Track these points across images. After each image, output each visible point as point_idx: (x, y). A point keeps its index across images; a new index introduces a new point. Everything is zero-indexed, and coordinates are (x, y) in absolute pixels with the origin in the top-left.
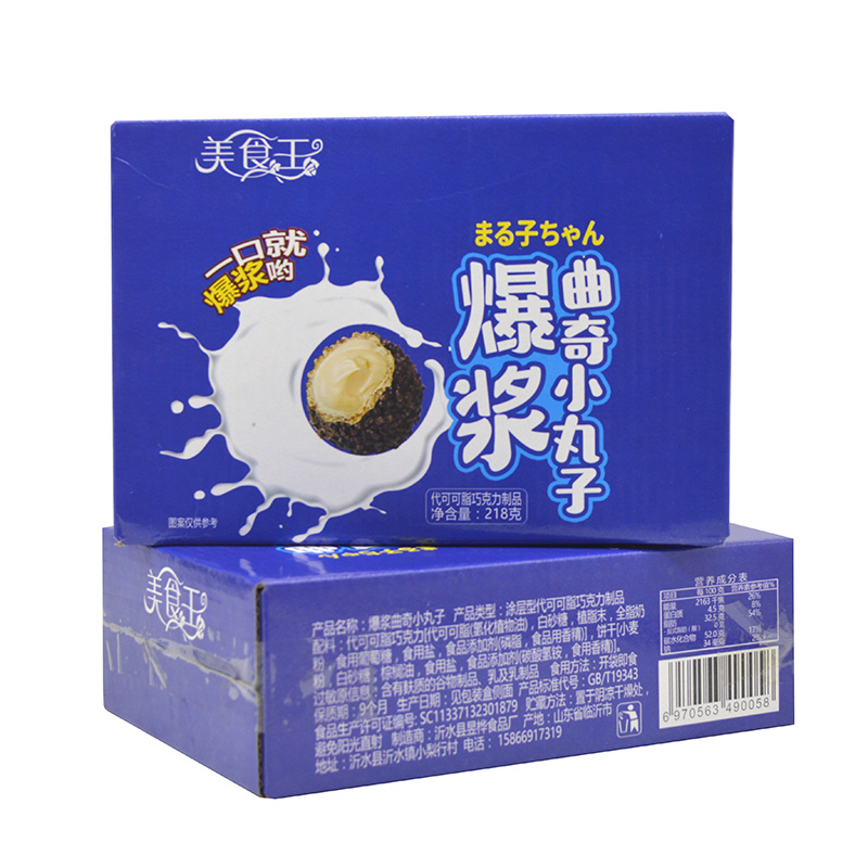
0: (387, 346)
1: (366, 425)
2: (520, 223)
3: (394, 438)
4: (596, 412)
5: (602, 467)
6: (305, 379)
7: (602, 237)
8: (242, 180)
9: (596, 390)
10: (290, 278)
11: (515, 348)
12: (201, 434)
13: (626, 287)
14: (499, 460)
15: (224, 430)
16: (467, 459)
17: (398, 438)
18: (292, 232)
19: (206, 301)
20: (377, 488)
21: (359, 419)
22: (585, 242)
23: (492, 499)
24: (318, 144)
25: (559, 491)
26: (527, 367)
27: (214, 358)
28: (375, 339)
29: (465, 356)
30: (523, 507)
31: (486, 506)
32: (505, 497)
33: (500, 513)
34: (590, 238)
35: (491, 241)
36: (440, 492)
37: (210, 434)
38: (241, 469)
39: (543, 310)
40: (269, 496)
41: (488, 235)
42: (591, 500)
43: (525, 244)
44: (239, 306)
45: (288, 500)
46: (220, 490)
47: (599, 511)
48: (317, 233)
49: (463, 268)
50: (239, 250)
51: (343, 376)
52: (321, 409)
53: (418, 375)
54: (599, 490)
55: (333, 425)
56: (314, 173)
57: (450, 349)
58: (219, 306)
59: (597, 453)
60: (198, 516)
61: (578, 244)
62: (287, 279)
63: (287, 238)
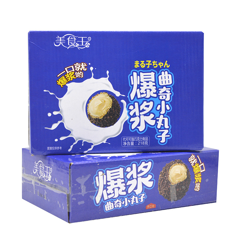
0: (110, 96)
1: (104, 119)
2: (147, 61)
3: (112, 122)
4: (168, 114)
5: (170, 129)
6: (87, 106)
7: (169, 65)
8: (68, 49)
9: (168, 108)
10: (82, 77)
11: (146, 96)
12: (57, 122)
13: (176, 79)
14: (142, 128)
15: (63, 121)
16: (133, 128)
17: (113, 123)
18: (82, 64)
19: (58, 83)
20: (108, 137)
21: (102, 117)
22: (165, 67)
23: (140, 139)
24: (90, 38)
25: (158, 136)
26: (149, 102)
27: (60, 100)
28: (107, 94)
29: (132, 99)
30: (148, 141)
31: (138, 141)
32: (144, 139)
33: (142, 143)
34: (166, 65)
35: (139, 66)
36: (125, 137)
37: (59, 122)
38: (69, 132)
39: (153, 86)
40: (77, 140)
41: (138, 65)
42: (167, 139)
43: (148, 67)
44: (67, 85)
45: (82, 141)
46: (62, 139)
47: (169, 142)
48: (90, 64)
49: (131, 74)
50: (67, 69)
51: (97, 105)
52: (91, 114)
53: (119, 104)
54: (169, 136)
55: (95, 119)
56: (89, 47)
57: (128, 97)
58: (61, 85)
59: (168, 126)
60: (56, 146)
61: (163, 67)
62: (81, 77)
63: (81, 65)
